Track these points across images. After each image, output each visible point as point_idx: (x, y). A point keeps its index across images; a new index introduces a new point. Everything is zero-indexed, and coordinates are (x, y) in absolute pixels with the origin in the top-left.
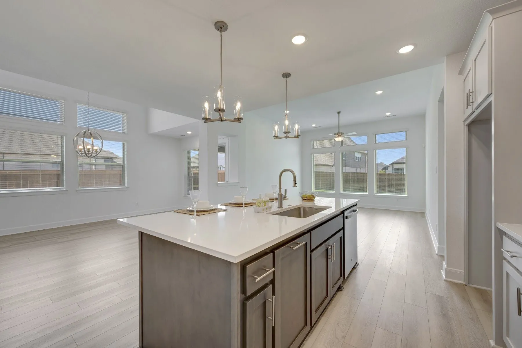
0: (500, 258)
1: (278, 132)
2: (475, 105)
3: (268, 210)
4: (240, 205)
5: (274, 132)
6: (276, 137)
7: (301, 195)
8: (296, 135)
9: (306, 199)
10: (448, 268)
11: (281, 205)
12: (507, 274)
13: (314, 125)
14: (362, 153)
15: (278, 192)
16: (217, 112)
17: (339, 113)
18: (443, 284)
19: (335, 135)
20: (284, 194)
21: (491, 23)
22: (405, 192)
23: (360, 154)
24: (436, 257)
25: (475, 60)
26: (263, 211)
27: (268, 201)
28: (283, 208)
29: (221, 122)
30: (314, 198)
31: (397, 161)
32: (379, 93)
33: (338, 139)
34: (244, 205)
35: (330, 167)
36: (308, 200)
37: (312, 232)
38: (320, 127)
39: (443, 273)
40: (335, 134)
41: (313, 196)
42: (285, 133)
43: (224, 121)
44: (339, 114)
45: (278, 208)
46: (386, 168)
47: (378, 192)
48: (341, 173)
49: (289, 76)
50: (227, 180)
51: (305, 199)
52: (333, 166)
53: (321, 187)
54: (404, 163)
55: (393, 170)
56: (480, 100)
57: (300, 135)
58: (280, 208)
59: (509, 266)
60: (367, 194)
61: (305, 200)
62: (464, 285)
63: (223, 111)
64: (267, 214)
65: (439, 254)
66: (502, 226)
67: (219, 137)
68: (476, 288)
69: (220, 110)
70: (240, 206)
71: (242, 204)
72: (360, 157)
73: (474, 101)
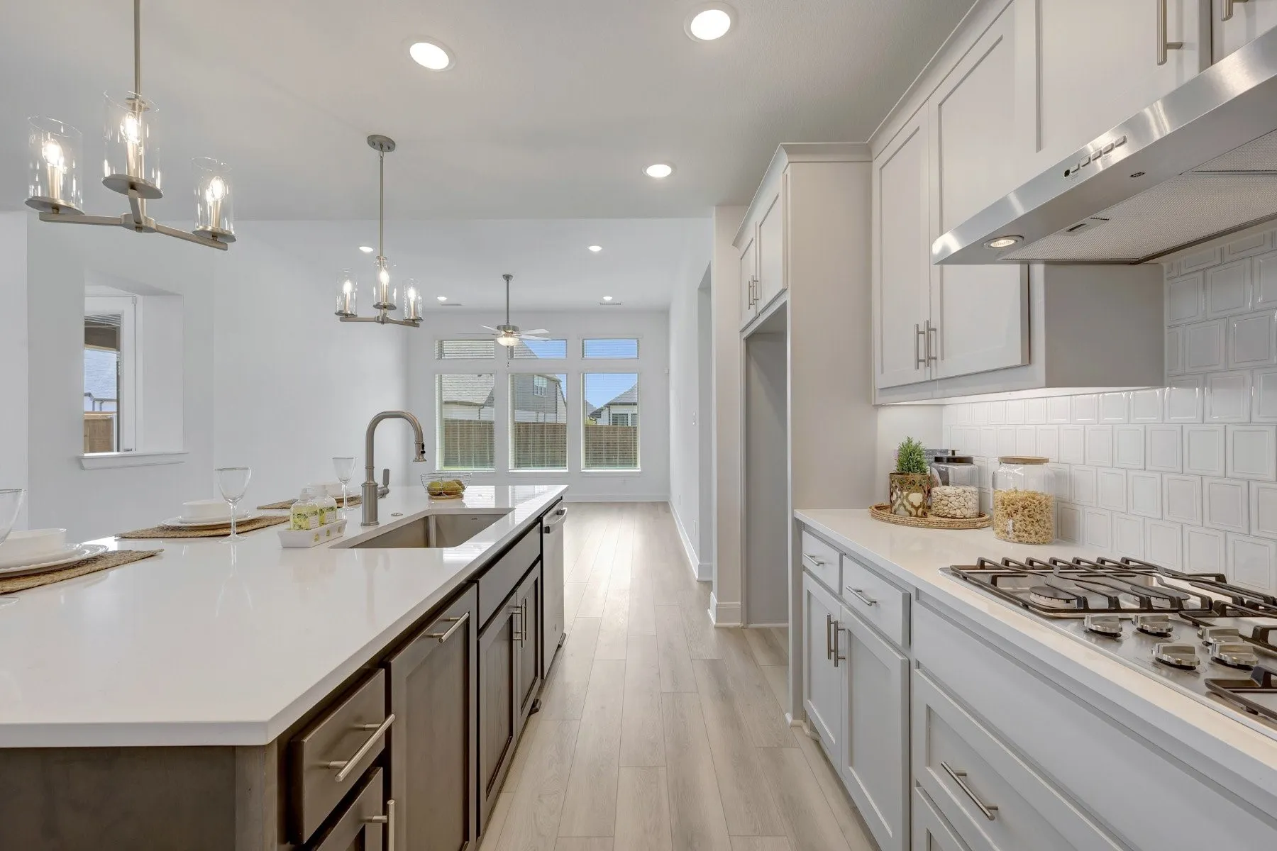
0: (800, 569)
1: (352, 299)
2: (762, 305)
3: (334, 534)
4: (217, 530)
5: (339, 300)
6: (345, 316)
7: (428, 483)
8: (412, 318)
9: (440, 494)
10: (722, 603)
11: (372, 516)
12: (809, 594)
13: (442, 299)
14: (548, 378)
15: (362, 477)
16: (125, 192)
17: (507, 277)
18: (713, 633)
19: (498, 332)
20: (381, 485)
21: (785, 169)
22: (635, 465)
23: (545, 380)
24: (696, 585)
25: (760, 226)
26: (316, 540)
27: (332, 508)
28: (380, 525)
29: (134, 232)
30: (464, 488)
31: (617, 399)
32: (595, 249)
33: (505, 341)
34: (234, 529)
35: (476, 409)
36: (447, 494)
37: (481, 580)
38: (458, 305)
39: (712, 614)
40: (498, 328)
41: (460, 484)
42: (378, 306)
43: (151, 230)
44: (508, 281)
45: (364, 525)
46: (597, 414)
47: (588, 466)
48: (510, 423)
49: (389, 148)
50: (127, 448)
51: (436, 494)
52: (483, 406)
53: (459, 460)
54: (635, 404)
55: (609, 417)
56: (769, 298)
57: (420, 319)
58: (369, 525)
59: (812, 580)
60: (567, 471)
61: (439, 497)
62: (743, 628)
63: (153, 193)
64: (331, 547)
65: (701, 579)
66: (802, 515)
67: (89, 289)
68: (757, 629)
69: (133, 187)
70: (212, 533)
71: (227, 526)
72: (545, 386)
73: (758, 297)
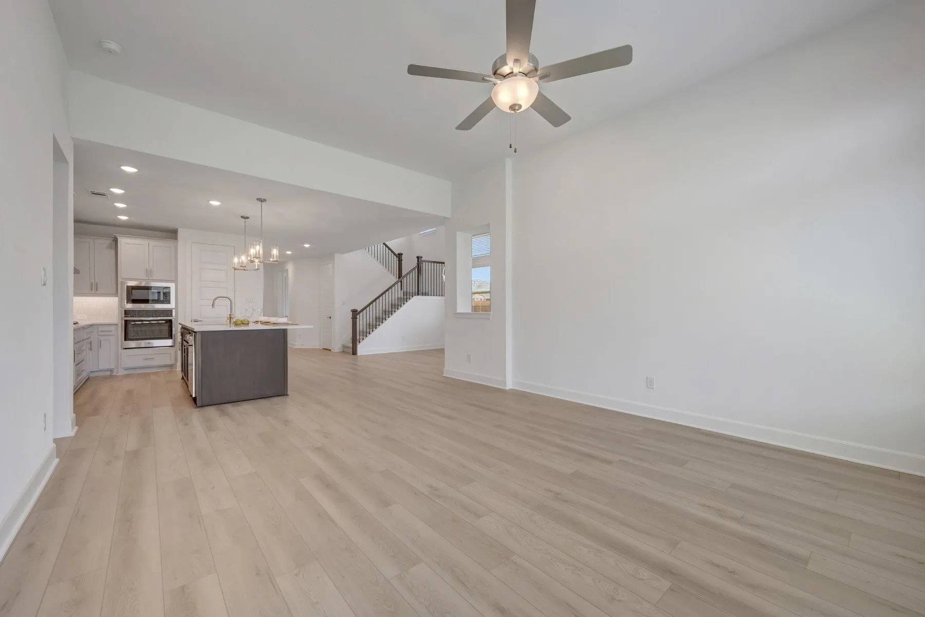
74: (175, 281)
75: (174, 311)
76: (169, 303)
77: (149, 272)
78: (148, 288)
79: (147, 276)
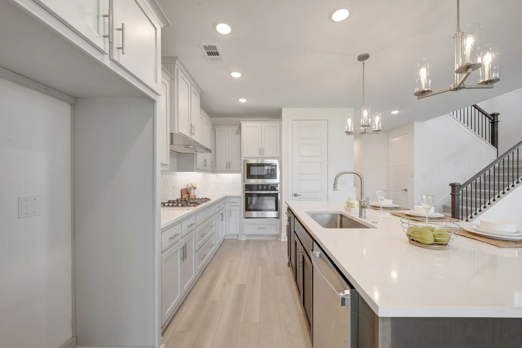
74: (279, 158)
75: (279, 185)
76: (276, 178)
77: (261, 151)
78: (263, 165)
79: (260, 155)
